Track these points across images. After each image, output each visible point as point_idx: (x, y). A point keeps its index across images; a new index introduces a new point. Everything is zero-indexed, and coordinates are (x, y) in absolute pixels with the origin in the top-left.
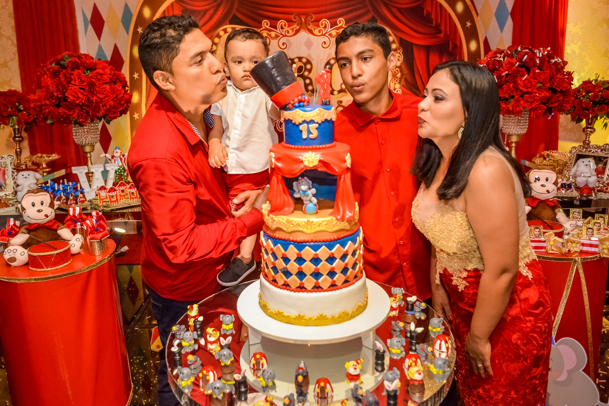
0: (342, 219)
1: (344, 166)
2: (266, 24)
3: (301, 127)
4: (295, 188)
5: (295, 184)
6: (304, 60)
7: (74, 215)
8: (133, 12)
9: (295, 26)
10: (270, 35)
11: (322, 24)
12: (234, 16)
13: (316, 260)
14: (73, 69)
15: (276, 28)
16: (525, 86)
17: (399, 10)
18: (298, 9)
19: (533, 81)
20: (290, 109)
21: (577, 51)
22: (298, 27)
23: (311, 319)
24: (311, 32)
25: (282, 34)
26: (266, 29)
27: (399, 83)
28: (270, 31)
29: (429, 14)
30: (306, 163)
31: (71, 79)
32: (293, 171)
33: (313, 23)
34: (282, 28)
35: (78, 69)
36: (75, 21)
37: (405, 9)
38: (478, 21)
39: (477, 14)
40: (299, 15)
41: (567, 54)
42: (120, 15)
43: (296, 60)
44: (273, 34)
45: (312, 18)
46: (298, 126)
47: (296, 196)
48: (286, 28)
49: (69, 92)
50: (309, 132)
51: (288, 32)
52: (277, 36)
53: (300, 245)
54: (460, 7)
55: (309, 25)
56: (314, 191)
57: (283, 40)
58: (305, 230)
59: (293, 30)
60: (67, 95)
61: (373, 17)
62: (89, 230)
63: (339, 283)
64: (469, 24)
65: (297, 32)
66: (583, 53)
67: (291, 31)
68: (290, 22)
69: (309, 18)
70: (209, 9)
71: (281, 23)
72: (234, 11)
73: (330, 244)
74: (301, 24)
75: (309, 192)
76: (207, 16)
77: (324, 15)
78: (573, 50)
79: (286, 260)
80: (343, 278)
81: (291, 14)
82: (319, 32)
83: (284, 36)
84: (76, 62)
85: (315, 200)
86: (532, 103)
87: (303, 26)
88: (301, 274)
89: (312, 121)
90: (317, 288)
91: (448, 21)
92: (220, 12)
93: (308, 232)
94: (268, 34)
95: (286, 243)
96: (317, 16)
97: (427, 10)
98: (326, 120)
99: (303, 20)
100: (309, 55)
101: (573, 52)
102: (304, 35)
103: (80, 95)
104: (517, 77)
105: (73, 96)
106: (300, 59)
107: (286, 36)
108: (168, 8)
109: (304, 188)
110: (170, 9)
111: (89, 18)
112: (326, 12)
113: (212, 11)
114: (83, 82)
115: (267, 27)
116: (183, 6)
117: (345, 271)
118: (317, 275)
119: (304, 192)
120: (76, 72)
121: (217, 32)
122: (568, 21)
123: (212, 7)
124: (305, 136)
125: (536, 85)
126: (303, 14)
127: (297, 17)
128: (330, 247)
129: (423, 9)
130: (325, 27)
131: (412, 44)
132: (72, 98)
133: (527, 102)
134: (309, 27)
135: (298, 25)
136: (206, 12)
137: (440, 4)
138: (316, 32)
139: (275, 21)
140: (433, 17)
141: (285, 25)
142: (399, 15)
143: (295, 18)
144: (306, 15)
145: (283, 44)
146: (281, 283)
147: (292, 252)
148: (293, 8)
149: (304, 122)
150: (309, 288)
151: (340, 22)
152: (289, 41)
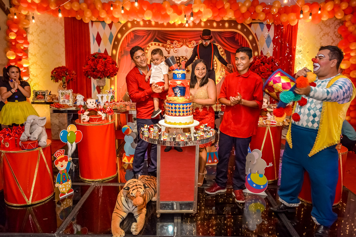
0: (186, 98)
1: (187, 85)
2: (169, 42)
3: (177, 75)
4: (175, 90)
5: (175, 89)
6: (184, 58)
7: (101, 109)
8: (113, 36)
9: (181, 43)
10: (170, 47)
11: (192, 43)
12: (156, 38)
13: (179, 108)
14: (99, 59)
15: (173, 44)
16: (262, 70)
17: (225, 38)
18: (182, 36)
19: (265, 68)
20: (174, 70)
21: (301, 57)
22: (182, 44)
23: (178, 123)
24: (188, 46)
25: (175, 47)
26: (169, 44)
27: (224, 69)
28: (170, 45)
29: (238, 40)
30: (178, 83)
31: (99, 62)
32: (174, 85)
33: (189, 42)
34: (175, 44)
35: (101, 59)
36: (90, 38)
37: (228, 38)
38: (258, 43)
39: (258, 41)
40: (183, 39)
41: (296, 58)
42: (108, 36)
43: (181, 58)
44: (172, 46)
45: (188, 40)
46: (176, 74)
47: (175, 92)
48: (177, 44)
49: (98, 66)
50: (179, 76)
51: (178, 46)
52: (173, 47)
53: (176, 104)
54: (251, 37)
55: (187, 43)
56: (179, 91)
57: (176, 49)
58: (177, 100)
59: (180, 45)
60: (97, 67)
61: (214, 40)
62: (108, 112)
63: (185, 115)
64: (254, 45)
65: (182, 46)
66: (303, 59)
67: (179, 45)
68: (179, 41)
69: (187, 40)
70: (145, 35)
71: (175, 42)
72: (156, 37)
73: (183, 104)
74: (183, 43)
75: (178, 91)
76: (144, 38)
77: (193, 39)
78: (299, 57)
79: (172, 108)
80: (186, 114)
81: (180, 38)
82: (191, 46)
83: (176, 47)
84: (101, 56)
85: (180, 93)
86: (265, 76)
87: (184, 43)
88: (176, 112)
89: (180, 73)
90: (179, 115)
91: (246, 43)
92: (150, 37)
93: (178, 101)
94: (170, 46)
95: (172, 104)
96: (190, 39)
97: (237, 39)
98: (183, 73)
99: (184, 41)
100: (186, 55)
101: (299, 58)
102: (184, 47)
103: (102, 68)
104: (260, 66)
105: (99, 68)
106: (183, 57)
107: (177, 47)
108: (128, 34)
109: (177, 90)
110: (129, 35)
111: (95, 37)
112: (194, 38)
113: (146, 36)
114: (103, 63)
115: (169, 43)
116: (134, 34)
117: (187, 112)
118: (179, 112)
119: (177, 91)
120: (100, 59)
121: (148, 45)
122: (297, 45)
123: (147, 35)
124: (178, 77)
125: (266, 70)
126: (185, 38)
127: (182, 40)
128: (183, 105)
129: (235, 38)
130: (194, 44)
131: (230, 52)
132: (99, 69)
133: (263, 75)
134: (187, 44)
135: (182, 43)
136: (144, 36)
137: (242, 36)
138: (190, 46)
139: (173, 41)
140: (239, 41)
141: (177, 43)
142: (225, 40)
143: (181, 40)
144: (186, 39)
145: (176, 51)
146: (170, 114)
147: (173, 106)
148: (180, 36)
149: (178, 73)
150: (178, 115)
151: (200, 42)
152: (178, 50)
